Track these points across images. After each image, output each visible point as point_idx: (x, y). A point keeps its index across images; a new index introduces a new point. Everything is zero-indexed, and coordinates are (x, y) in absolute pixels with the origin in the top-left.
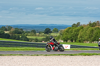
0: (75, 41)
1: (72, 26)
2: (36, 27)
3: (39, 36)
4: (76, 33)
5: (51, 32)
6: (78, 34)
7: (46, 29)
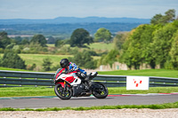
0: (162, 66)
1: (153, 22)
2: (45, 25)
3: (54, 53)
4: (162, 42)
5: (91, 41)
6: (170, 46)
7: (76, 33)
